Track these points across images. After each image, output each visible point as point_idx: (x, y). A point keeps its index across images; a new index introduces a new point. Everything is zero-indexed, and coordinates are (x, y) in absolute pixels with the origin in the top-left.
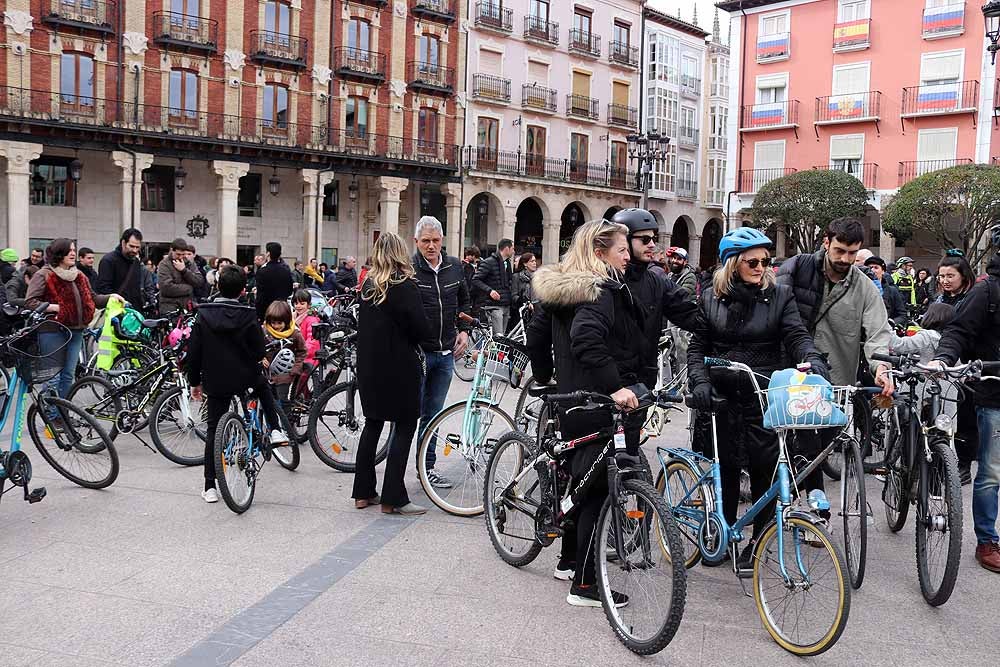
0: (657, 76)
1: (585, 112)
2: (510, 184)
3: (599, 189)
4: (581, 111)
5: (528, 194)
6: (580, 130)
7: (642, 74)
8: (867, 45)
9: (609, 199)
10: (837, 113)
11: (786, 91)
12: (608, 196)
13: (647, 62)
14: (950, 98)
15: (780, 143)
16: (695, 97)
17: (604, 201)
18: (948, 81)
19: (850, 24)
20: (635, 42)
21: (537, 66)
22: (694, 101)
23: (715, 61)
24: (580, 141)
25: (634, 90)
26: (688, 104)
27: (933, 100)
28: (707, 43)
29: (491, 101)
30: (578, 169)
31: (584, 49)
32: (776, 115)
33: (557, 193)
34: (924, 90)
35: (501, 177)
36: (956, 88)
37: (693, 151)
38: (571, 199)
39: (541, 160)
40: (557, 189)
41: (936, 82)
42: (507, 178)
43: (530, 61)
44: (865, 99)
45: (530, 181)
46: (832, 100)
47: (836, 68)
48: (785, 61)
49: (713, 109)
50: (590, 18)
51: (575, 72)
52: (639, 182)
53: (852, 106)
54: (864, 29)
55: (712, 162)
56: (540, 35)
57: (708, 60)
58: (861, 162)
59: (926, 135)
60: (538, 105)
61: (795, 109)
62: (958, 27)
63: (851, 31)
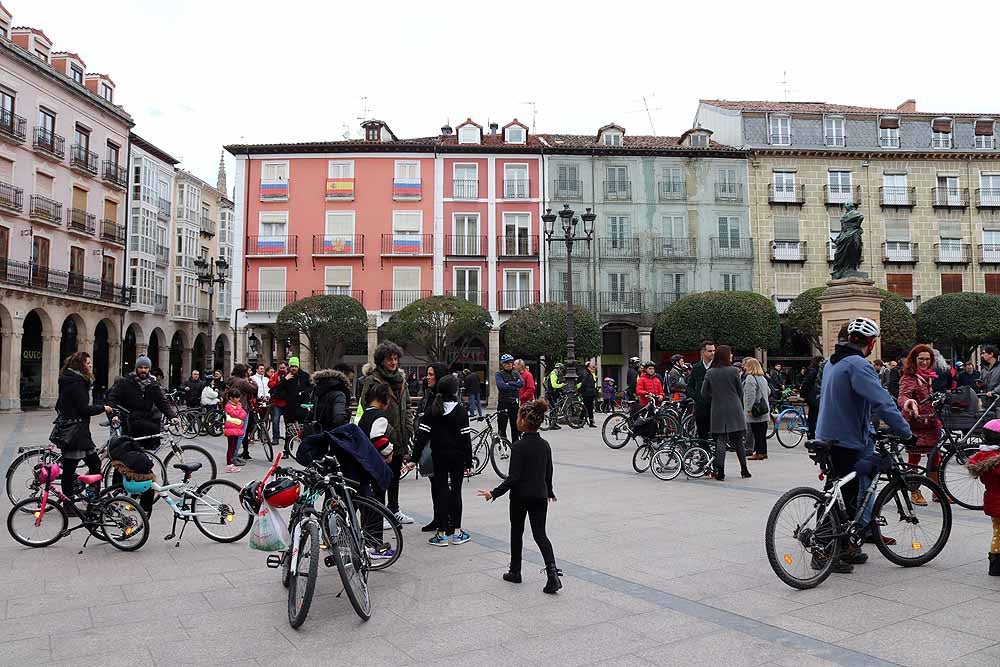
0: (142, 198)
1: (82, 227)
2: (20, 295)
3: (95, 302)
4: (80, 225)
5: (33, 305)
6: (78, 244)
7: (127, 194)
8: (353, 198)
9: (101, 311)
10: (330, 248)
11: (286, 227)
12: (101, 309)
13: (132, 183)
14: (414, 245)
15: (282, 270)
16: (165, 218)
17: (96, 314)
18: (412, 232)
19: (338, 180)
20: (122, 163)
21: (43, 178)
22: (165, 222)
23: (182, 186)
24: (77, 254)
25: (121, 207)
26: (161, 224)
27: (402, 245)
28: (176, 170)
29: (5, 210)
30: (76, 281)
31: (83, 165)
32: (279, 246)
33: (59, 304)
34: (396, 237)
35: (15, 288)
36: (418, 238)
37: (164, 268)
38: (70, 311)
39: (45, 271)
40: (60, 301)
41: (403, 232)
42: (19, 289)
43: (38, 173)
44: (352, 239)
45: (39, 292)
46: (327, 238)
47: (327, 213)
48: (285, 202)
49: (179, 231)
50: (88, 137)
51: (74, 187)
52: (124, 294)
53: (343, 243)
54: (350, 186)
55: (179, 279)
56: (47, 148)
57: (175, 185)
58: (351, 288)
59: (398, 271)
60: (44, 217)
61: (295, 242)
62: (417, 195)
63: (340, 186)
